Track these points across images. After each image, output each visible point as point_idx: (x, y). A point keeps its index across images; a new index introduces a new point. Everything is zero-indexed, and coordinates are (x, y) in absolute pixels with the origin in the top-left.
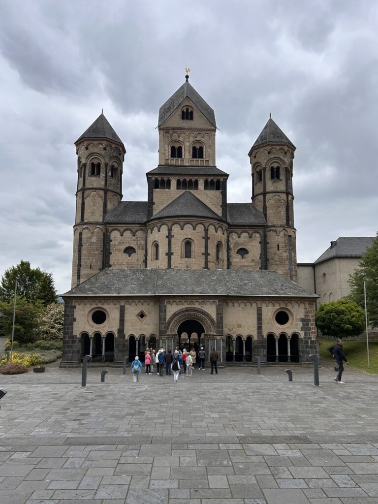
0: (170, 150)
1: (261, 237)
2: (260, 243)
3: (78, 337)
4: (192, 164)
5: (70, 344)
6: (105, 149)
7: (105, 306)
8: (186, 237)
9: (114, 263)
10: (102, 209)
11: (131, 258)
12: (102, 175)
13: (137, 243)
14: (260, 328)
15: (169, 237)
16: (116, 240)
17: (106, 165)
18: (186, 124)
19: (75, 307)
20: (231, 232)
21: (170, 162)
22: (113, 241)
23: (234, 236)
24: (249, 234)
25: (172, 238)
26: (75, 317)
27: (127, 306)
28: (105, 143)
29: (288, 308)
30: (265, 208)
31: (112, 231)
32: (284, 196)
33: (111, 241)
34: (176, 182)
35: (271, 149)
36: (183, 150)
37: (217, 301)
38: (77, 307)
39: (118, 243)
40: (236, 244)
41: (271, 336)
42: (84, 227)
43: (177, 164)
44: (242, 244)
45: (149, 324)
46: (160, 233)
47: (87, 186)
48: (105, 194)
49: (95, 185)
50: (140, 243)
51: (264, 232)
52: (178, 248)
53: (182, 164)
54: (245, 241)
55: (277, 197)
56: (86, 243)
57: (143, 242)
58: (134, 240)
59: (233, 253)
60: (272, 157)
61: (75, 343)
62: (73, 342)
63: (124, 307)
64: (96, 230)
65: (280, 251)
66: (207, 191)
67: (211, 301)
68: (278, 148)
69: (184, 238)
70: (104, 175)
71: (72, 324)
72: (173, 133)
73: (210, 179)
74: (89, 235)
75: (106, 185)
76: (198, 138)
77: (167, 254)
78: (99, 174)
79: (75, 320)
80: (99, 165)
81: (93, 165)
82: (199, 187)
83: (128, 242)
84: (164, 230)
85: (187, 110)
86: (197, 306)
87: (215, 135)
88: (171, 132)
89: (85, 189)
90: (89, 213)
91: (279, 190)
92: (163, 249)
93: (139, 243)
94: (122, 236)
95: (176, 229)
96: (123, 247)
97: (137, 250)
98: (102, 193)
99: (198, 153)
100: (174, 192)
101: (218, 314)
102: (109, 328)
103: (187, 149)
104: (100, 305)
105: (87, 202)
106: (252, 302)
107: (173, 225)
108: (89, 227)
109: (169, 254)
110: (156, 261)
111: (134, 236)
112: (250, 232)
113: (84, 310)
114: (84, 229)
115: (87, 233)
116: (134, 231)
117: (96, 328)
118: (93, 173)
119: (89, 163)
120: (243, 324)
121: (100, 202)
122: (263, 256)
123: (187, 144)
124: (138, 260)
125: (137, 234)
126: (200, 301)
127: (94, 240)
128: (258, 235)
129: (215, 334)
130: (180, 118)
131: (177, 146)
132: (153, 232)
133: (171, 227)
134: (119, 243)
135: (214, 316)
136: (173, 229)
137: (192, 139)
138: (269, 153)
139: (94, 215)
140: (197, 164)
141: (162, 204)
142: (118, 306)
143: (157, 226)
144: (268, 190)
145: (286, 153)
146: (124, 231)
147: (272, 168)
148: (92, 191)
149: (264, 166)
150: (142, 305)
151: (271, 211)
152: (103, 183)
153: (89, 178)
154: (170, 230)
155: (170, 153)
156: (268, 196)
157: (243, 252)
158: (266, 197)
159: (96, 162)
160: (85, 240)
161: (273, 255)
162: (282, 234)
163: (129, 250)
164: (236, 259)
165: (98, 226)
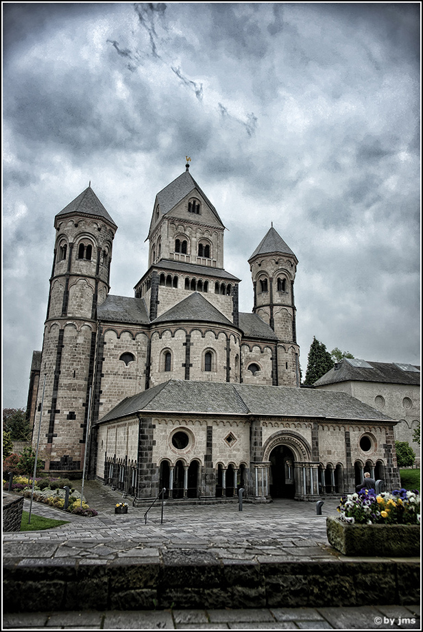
0: (174, 243)
1: (272, 353)
2: (271, 359)
3: (157, 465)
4: (199, 263)
5: (149, 475)
6: (99, 229)
7: (190, 427)
8: (208, 346)
9: (107, 371)
10: (91, 302)
11: (128, 367)
12: (94, 260)
13: (137, 348)
14: (348, 455)
15: (187, 344)
16: (112, 343)
17: (99, 249)
18: (192, 217)
19: (154, 427)
20: (242, 345)
21: (175, 257)
22: (107, 344)
23: (246, 349)
24: (260, 348)
25: (191, 346)
26: (154, 439)
27: (214, 427)
28: (100, 223)
29: (372, 432)
30: (272, 321)
31: (106, 331)
32: (290, 310)
33: (105, 343)
34: (184, 280)
35: (279, 259)
36: (189, 246)
37: (312, 423)
38: (157, 427)
39: (113, 347)
40: (248, 358)
41: (357, 463)
42: (68, 323)
43: (182, 260)
44: (254, 359)
45: (239, 450)
46: (175, 338)
47: (74, 271)
48: (97, 284)
49: (84, 272)
50: (141, 348)
51: (276, 348)
52: (198, 360)
53: (188, 262)
54: (256, 356)
55: (284, 311)
56: (70, 344)
57: (145, 348)
58: (134, 345)
59: (245, 367)
60: (280, 268)
61: (155, 473)
62: (153, 472)
63: (211, 427)
64: (83, 328)
65: (289, 370)
66: (218, 296)
67: (306, 423)
68: (286, 259)
69: (206, 347)
70: (95, 261)
71: (151, 449)
72: (179, 225)
73: (221, 282)
74: (75, 334)
75: (97, 272)
76: (206, 235)
77: (184, 365)
78: (89, 258)
79: (154, 443)
80: (90, 248)
81: (82, 247)
82: (209, 289)
83: (126, 347)
84: (181, 336)
85: (194, 202)
86: (292, 429)
87: (223, 235)
88: (177, 224)
89: (70, 275)
90: (75, 306)
91: (285, 303)
92: (178, 359)
93: (139, 348)
94: (119, 338)
95: (196, 335)
96: (120, 353)
97: (136, 357)
98: (92, 282)
99: (204, 251)
100: (181, 292)
101: (313, 439)
102: (195, 454)
103: (194, 245)
104: (184, 425)
105: (71, 291)
106: (341, 425)
107: (193, 330)
108: (74, 323)
109: (187, 366)
110: (168, 373)
111: (134, 339)
112: (262, 345)
113: (165, 431)
114: (67, 325)
115: (70, 331)
116: (134, 334)
117: (179, 454)
118: (80, 256)
119: (77, 243)
120: (333, 451)
121: (90, 293)
122: (274, 375)
123: (194, 239)
124: (137, 370)
125: (137, 337)
126: (296, 423)
127: (80, 340)
128: (269, 350)
129: (311, 462)
130: (186, 209)
131: (182, 240)
132: (163, 337)
133: (190, 333)
134: (115, 346)
135: (309, 441)
136: (192, 336)
137: (199, 235)
138: (277, 263)
139: (81, 309)
140: (204, 264)
141: (168, 304)
142: (205, 426)
143: (170, 330)
144: (275, 302)
145: (292, 266)
146: (122, 332)
147: (279, 279)
148: (80, 278)
149: (271, 276)
150: (231, 426)
151: (278, 325)
152: (94, 270)
153: (77, 261)
154: (188, 336)
155: (174, 247)
156: (276, 309)
157: (255, 368)
158: (274, 310)
159: (86, 244)
160: (67, 339)
161: (282, 374)
162: (290, 351)
163: (127, 357)
164: (248, 375)
165: (86, 324)
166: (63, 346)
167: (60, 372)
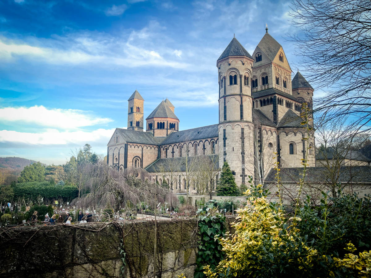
0: (275, 78)
6: (252, 68)
9: (265, 153)
10: (252, 112)
11: (271, 151)
12: (250, 86)
15: (303, 140)
18: (281, 64)
22: (264, 138)
25: (305, 142)
28: (252, 64)
31: (263, 130)
34: (285, 102)
36: (280, 80)
42: (246, 124)
46: (297, 137)
47: (243, 92)
49: (248, 93)
56: (247, 137)
58: (272, 138)
69: (310, 142)
73: (296, 104)
74: (249, 131)
76: (285, 75)
77: (302, 151)
82: (293, 108)
83: (270, 140)
85: (280, 55)
89: (242, 95)
90: (247, 114)
92: (299, 148)
94: (267, 134)
96: (268, 143)
97: (273, 145)
98: (251, 100)
99: (284, 84)
100: (285, 108)
105: (244, 105)
107: (305, 133)
108: (249, 125)
111: (272, 135)
115: (247, 129)
116: (272, 132)
118: (245, 83)
119: (243, 75)
121: (251, 106)
123: (282, 77)
127: (251, 135)
130: (279, 59)
131: (278, 77)
132: (289, 135)
143: (294, 132)
146: (268, 131)
148: (248, 97)
152: (251, 93)
153: (244, 87)
154: (303, 136)
155: (276, 81)
159: (247, 76)
160: (246, 134)
163: (270, 145)
165: (252, 125)
166: (244, 138)
167: (244, 153)
